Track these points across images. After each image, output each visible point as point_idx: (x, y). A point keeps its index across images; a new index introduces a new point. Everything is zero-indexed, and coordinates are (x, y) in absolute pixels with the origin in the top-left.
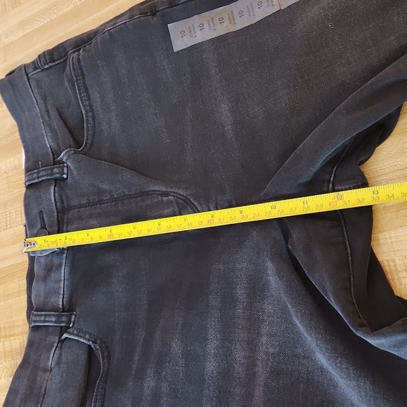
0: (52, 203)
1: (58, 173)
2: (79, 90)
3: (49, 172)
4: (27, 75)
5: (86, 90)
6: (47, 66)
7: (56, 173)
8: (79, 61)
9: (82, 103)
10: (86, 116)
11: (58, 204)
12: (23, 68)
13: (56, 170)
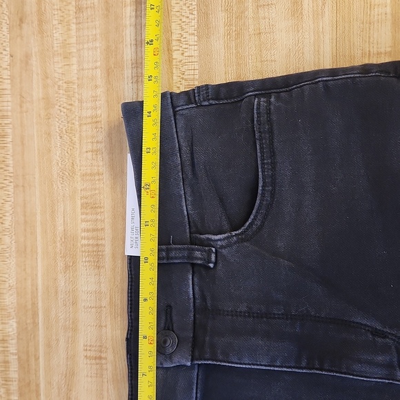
0: (189, 299)
1: (201, 259)
2: (262, 152)
3: (186, 254)
4: (174, 107)
5: (273, 154)
6: (206, 103)
7: (197, 258)
8: (269, 113)
9: (263, 172)
10: (263, 190)
11: (197, 301)
12: (169, 96)
13: (198, 254)
